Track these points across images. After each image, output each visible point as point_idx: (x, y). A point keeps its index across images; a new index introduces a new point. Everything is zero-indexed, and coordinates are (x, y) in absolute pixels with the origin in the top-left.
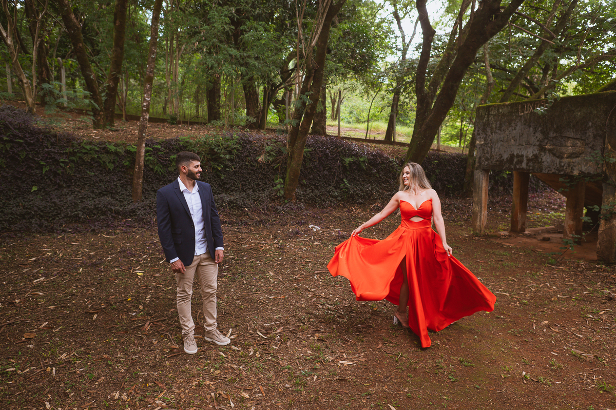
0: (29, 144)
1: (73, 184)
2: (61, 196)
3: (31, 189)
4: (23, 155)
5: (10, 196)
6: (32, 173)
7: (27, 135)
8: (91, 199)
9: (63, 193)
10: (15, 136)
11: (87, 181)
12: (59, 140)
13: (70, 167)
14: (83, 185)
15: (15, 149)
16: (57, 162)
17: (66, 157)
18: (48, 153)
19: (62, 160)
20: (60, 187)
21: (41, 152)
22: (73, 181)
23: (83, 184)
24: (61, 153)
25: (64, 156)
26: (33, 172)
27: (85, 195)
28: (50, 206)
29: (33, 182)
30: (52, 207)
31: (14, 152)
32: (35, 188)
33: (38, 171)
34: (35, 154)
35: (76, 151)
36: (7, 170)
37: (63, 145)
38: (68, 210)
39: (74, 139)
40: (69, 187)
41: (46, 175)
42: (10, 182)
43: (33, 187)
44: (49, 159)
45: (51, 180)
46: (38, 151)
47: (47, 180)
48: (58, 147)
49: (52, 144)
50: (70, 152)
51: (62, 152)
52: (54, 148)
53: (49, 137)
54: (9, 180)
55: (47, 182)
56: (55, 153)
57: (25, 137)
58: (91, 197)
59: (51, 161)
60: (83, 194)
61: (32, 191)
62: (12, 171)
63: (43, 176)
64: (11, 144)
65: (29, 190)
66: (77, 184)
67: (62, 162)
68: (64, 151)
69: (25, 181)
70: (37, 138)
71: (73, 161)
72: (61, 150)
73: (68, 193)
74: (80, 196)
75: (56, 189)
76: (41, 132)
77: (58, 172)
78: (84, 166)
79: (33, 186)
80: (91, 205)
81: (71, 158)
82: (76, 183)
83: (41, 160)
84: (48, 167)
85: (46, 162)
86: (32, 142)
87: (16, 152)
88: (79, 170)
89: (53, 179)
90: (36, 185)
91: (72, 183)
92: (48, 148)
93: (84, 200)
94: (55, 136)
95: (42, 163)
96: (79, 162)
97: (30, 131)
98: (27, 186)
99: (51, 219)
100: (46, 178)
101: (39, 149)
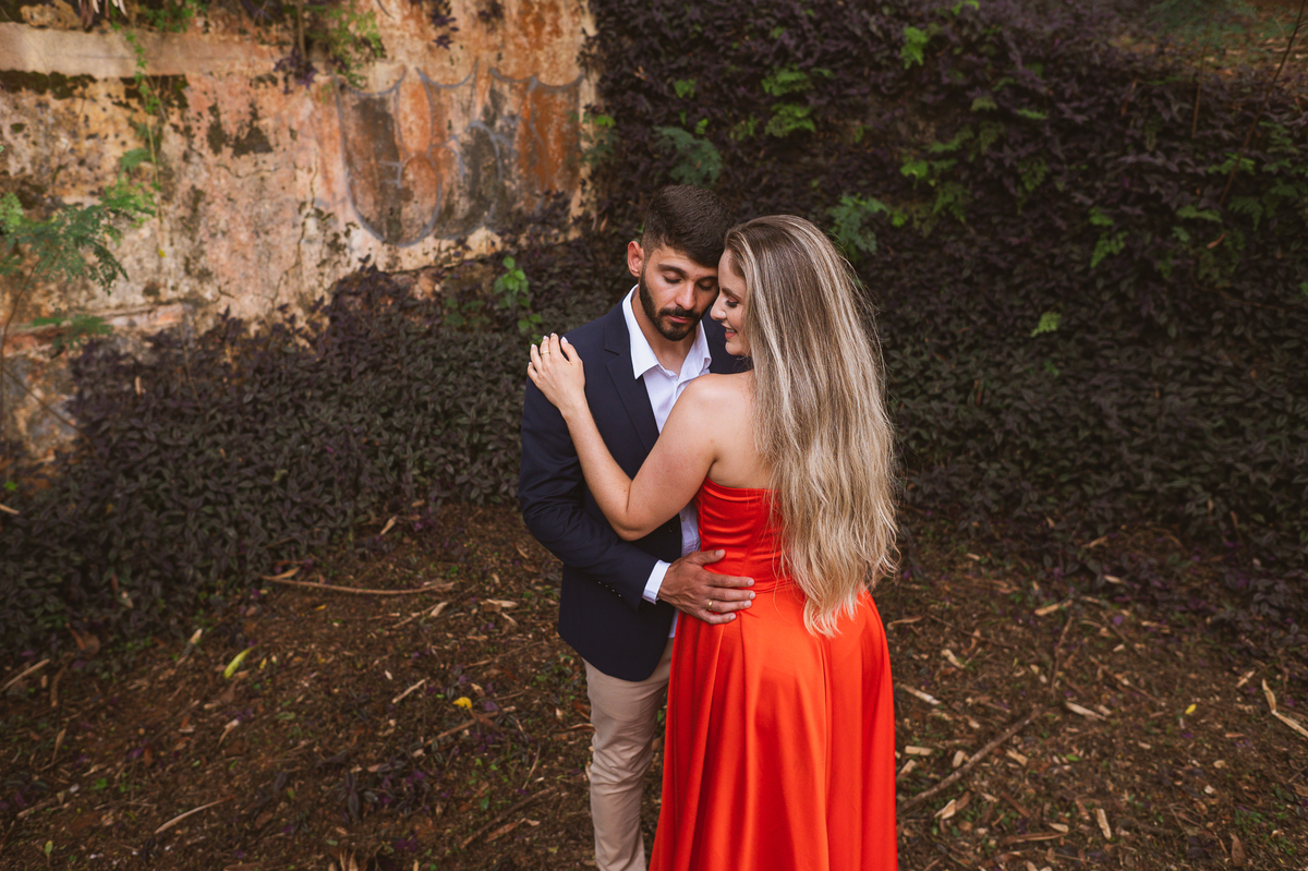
0: (1068, 131)
1: (1218, 330)
2: (1145, 376)
3: (1036, 320)
4: (1034, 175)
5: (954, 336)
6: (1052, 257)
7: (1072, 88)
8: (1281, 421)
9: (1156, 365)
10: (1022, 93)
11: (1291, 324)
12: (1205, 109)
13: (1221, 246)
14: (1264, 341)
15: (1007, 151)
16: (1162, 217)
17: (1217, 198)
18: (1137, 172)
19: (1188, 212)
20: (1152, 333)
21: (1109, 165)
22: (1218, 315)
23: (1264, 334)
24: (1195, 176)
25: (1209, 191)
26: (1056, 251)
27: (1259, 393)
28: (1076, 418)
29: (1051, 292)
30: (1085, 424)
31: (999, 163)
32: (1048, 323)
33: (1076, 251)
34: (1085, 175)
35: (1273, 168)
36: (972, 231)
37: (1218, 138)
38: (1148, 460)
39: (1280, 106)
40: (1195, 338)
41: (1107, 275)
42: (968, 281)
43: (1045, 317)
44: (1133, 205)
45: (1121, 298)
46: (1099, 162)
47: (1106, 297)
48: (1188, 146)
49: (1167, 132)
50: (1243, 174)
51: (1201, 170)
52: (1169, 153)
53: (1161, 97)
54: (966, 273)
55: (1102, 303)
56: (1165, 172)
57: (1061, 96)
58: (1282, 412)
59: (1138, 211)
60: (1250, 391)
61: (1035, 333)
62: (983, 240)
63: (1092, 273)
64: (1002, 129)
65: (1028, 323)
66: (1237, 331)
67: (1189, 224)
68: (1211, 170)
69: (1021, 285)
70: (1110, 104)
71: (1243, 220)
72: (1199, 163)
73: (1179, 370)
74: (1230, 400)
75: (1131, 342)
76: (1135, 73)
77: (1159, 265)
78: (1294, 247)
79: (1046, 309)
80: (1265, 466)
81: (1237, 205)
82: (1229, 327)
83: (1102, 203)
84: (1120, 236)
85: (1119, 217)
86: (1080, 119)
87: (1007, 163)
88: (1267, 263)
89: (1131, 294)
90: (1058, 310)
91: (1211, 324)
92: (1140, 148)
93: (1245, 422)
94: (1189, 91)
95: (1096, 220)
96: (1274, 225)
97: (1084, 71)
98: (1022, 308)
99: (1064, 478)
100: (1100, 283)
101: (1104, 151)
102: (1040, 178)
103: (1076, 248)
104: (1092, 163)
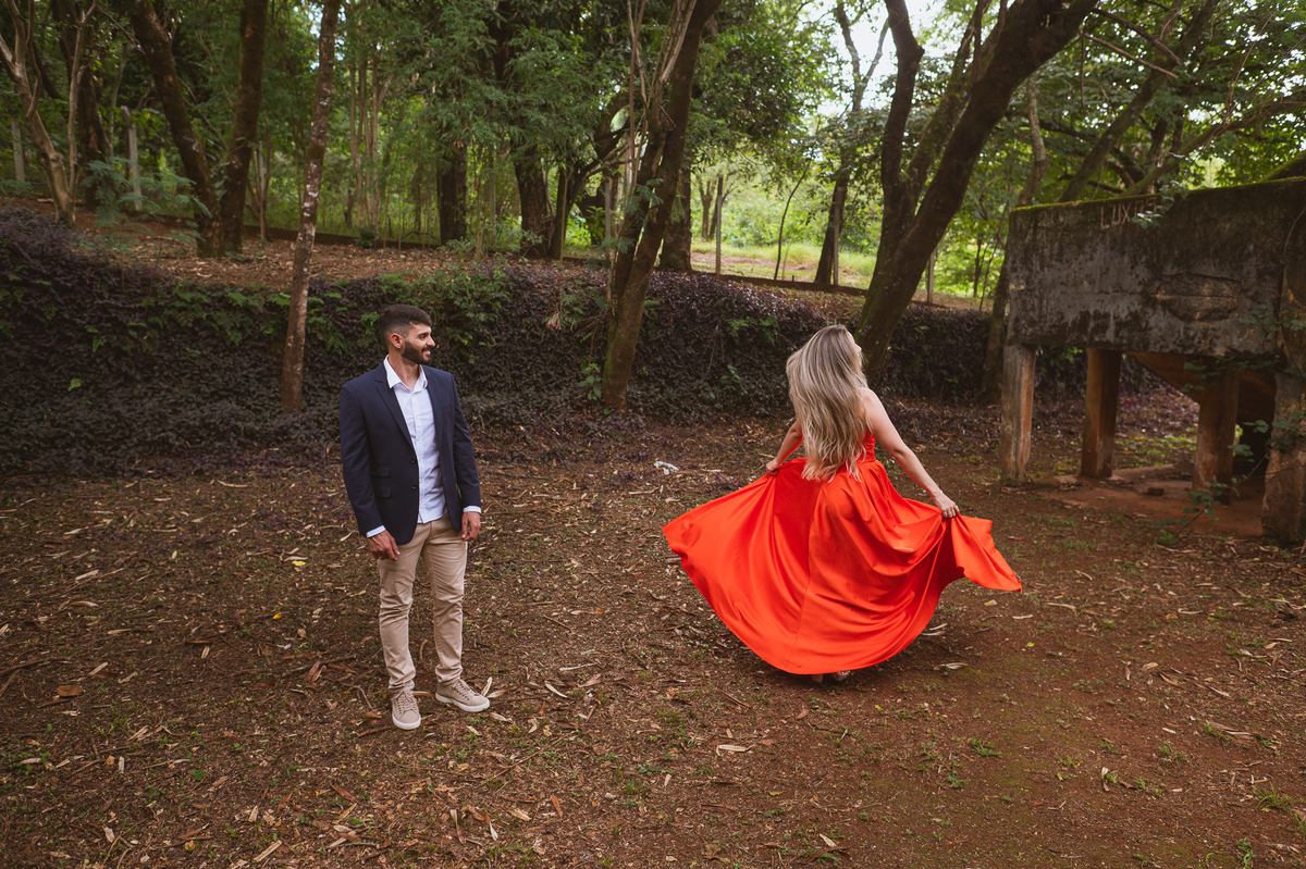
0: (63, 290)
1: (157, 374)
2: (131, 399)
3: (68, 384)
4: (50, 312)
5: (23, 399)
6: (69, 351)
7: (60, 271)
8: (194, 405)
9: (136, 393)
10: (34, 273)
11: (186, 367)
12: (126, 280)
13: (149, 337)
14: (177, 376)
15: (33, 301)
16: (121, 328)
17: (142, 318)
18: (104, 308)
19: (132, 324)
20: (129, 380)
21: (88, 306)
22: (155, 368)
23: (176, 373)
24: (130, 309)
25: (137, 315)
26: (71, 348)
27: (182, 397)
28: (108, 419)
29: (72, 369)
30: (112, 422)
31: (30, 307)
32: (75, 384)
33: (81, 348)
34: (76, 310)
35: (162, 303)
36: (17, 344)
37: (135, 292)
38: (146, 429)
39: (157, 279)
40: (147, 380)
41: (100, 356)
42: (24, 369)
43: (73, 381)
44: (106, 322)
45: (110, 366)
46: (83, 304)
47: (102, 367)
48: (123, 296)
49: (112, 290)
50: (150, 307)
51: (132, 306)
52: (116, 299)
53: (106, 275)
54: (22, 365)
55: (101, 370)
56: (117, 307)
57: (55, 274)
58: (194, 402)
59: (109, 325)
60: (178, 396)
61: (70, 389)
62: (27, 347)
63: (93, 356)
64: (25, 290)
65: (64, 386)
66: (165, 373)
67: (134, 328)
68: (137, 305)
69: (56, 367)
70: (80, 277)
71: (155, 326)
72: (130, 303)
73: (146, 394)
74: (171, 401)
75: (120, 385)
76: (89, 265)
77: (125, 348)
78: (178, 336)
79: (71, 378)
80: (195, 419)
81: (151, 320)
82: (162, 372)
83: (89, 323)
84: (103, 337)
85: (100, 329)
86: (69, 285)
87: (35, 306)
88: (169, 344)
89: (114, 364)
90: (78, 377)
91: (154, 372)
92: (102, 298)
93: (180, 409)
94: (118, 272)
95: (90, 330)
96: (168, 327)
97: (64, 263)
98: (58, 379)
99: (109, 448)
100: (98, 361)
101: (83, 300)
102: (53, 314)
103: (80, 346)
104: (79, 305)
